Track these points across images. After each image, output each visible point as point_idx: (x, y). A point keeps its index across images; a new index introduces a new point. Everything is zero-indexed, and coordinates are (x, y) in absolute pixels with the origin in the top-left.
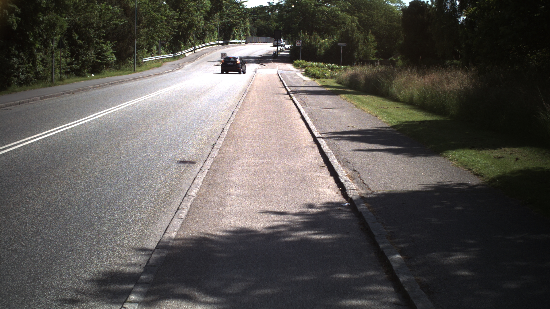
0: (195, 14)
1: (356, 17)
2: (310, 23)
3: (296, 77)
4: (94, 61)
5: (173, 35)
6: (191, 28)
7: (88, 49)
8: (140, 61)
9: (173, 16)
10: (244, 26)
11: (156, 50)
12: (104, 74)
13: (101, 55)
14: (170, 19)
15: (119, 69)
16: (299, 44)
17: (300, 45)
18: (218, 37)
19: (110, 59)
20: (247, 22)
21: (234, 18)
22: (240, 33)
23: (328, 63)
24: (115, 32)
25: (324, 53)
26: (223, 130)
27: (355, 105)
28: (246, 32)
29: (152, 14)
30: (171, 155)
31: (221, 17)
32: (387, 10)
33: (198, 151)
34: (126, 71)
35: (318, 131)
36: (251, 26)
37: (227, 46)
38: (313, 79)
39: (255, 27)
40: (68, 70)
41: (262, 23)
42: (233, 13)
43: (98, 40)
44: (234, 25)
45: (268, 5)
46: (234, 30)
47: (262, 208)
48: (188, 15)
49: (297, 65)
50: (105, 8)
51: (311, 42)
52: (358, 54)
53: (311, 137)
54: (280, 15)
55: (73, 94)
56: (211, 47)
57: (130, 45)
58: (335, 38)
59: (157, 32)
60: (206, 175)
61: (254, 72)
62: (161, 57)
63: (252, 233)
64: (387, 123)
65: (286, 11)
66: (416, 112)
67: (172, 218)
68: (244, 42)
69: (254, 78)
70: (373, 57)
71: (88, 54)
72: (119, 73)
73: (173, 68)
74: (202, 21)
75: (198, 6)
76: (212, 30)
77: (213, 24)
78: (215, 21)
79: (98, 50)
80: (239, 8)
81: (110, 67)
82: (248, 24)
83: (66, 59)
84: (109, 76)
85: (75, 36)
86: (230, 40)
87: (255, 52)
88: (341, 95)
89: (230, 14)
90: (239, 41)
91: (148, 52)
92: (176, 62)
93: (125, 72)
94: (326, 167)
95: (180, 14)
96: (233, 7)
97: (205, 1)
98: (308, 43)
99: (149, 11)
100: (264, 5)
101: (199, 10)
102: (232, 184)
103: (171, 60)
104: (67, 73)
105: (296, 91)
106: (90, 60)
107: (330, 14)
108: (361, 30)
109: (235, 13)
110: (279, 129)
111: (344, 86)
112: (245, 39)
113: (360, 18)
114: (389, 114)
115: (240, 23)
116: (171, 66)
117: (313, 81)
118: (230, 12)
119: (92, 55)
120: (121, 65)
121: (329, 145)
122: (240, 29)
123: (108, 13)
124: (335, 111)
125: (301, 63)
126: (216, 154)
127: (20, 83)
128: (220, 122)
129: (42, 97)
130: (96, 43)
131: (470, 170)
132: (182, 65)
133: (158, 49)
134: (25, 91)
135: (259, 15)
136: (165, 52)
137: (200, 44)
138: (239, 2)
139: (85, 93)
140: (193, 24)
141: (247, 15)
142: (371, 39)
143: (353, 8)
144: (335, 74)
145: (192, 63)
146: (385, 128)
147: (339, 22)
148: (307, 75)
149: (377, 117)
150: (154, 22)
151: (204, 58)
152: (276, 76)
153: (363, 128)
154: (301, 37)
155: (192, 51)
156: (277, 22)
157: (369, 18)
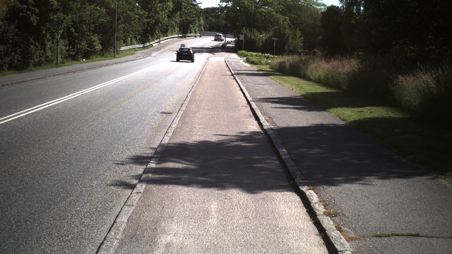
0: (161, 13)
1: (288, 17)
2: (251, 21)
3: (239, 64)
4: (85, 49)
5: (143, 30)
6: (157, 24)
7: (81, 40)
8: (118, 49)
9: (143, 15)
10: (199, 23)
11: (130, 42)
12: (92, 59)
13: (90, 45)
14: (141, 17)
15: (102, 56)
16: (242, 38)
17: (243, 39)
18: (178, 32)
19: (97, 47)
20: (201, 20)
21: (191, 16)
22: (196, 28)
23: (264, 53)
24: (101, 27)
25: (262, 45)
26: (187, 96)
27: (279, 83)
28: (200, 28)
29: (128, 13)
30: (155, 109)
31: (181, 16)
32: (313, 12)
33: (172, 108)
34: (108, 57)
35: (251, 98)
36: (204, 23)
37: (185, 38)
38: (252, 65)
39: (207, 23)
40: (67, 56)
41: (213, 20)
42: (190, 12)
43: (89, 33)
44: (191, 22)
45: (218, 6)
46: (191, 26)
47: (214, 133)
48: (155, 14)
49: (240, 54)
50: (94, 9)
51: (251, 36)
52: (289, 46)
53: (246, 101)
54: (228, 15)
55: (74, 73)
56: (172, 39)
57: (112, 37)
58: (271, 34)
59: (131, 27)
60: (180, 119)
61: (207, 59)
62: (134, 46)
63: (208, 143)
64: (299, 93)
65: (232, 11)
66: (320, 87)
67: (163, 137)
68: (198, 36)
69: (206, 64)
70: (300, 49)
71: (81, 44)
72: (102, 58)
73: (144, 56)
74: (166, 19)
75: (163, 7)
76: (174, 26)
77: (174, 21)
78: (176, 19)
79: (88, 40)
80: (195, 9)
81: (96, 54)
82: (202, 21)
83: (66, 47)
84: (96, 61)
85: (73, 30)
86: (187, 34)
87: (208, 44)
88: (271, 76)
89: (188, 13)
90: (195, 35)
91: (124, 43)
92: (146, 51)
93: (108, 58)
95: (149, 13)
96: (190, 7)
97: (168, 3)
98: (249, 37)
99: (126, 11)
100: (215, 7)
101: (164, 10)
102: (196, 123)
103: (141, 49)
104: (66, 57)
105: (238, 73)
106: (83, 48)
107: (267, 15)
108: (292, 28)
109: (192, 12)
110: (225, 96)
111: (274, 71)
112: (199, 34)
113: (291, 18)
114: (301, 88)
115: (195, 20)
116: (142, 54)
117: (252, 66)
119: (84, 45)
120: (104, 53)
121: (256, 105)
122: (196, 25)
123: (96, 13)
124: (265, 86)
125: (243, 53)
126: (184, 109)
127: (35, 64)
128: (184, 92)
129: (54, 74)
130: (88, 35)
131: (340, 118)
132: (150, 53)
133: (131, 40)
134: (39, 70)
135: (211, 14)
136: (137, 42)
137: (164, 37)
138: (195, 4)
139: (83, 73)
140: (159, 21)
141: (202, 14)
142: (298, 35)
143: (285, 10)
144: (269, 61)
145: (158, 52)
146: (297, 96)
147: (274, 21)
148: (247, 62)
149: (292, 89)
150: (129, 19)
151: (167, 48)
152: (224, 63)
153: (281, 97)
154: (243, 32)
155: (157, 42)
156: (226, 20)
157: (298, 18)
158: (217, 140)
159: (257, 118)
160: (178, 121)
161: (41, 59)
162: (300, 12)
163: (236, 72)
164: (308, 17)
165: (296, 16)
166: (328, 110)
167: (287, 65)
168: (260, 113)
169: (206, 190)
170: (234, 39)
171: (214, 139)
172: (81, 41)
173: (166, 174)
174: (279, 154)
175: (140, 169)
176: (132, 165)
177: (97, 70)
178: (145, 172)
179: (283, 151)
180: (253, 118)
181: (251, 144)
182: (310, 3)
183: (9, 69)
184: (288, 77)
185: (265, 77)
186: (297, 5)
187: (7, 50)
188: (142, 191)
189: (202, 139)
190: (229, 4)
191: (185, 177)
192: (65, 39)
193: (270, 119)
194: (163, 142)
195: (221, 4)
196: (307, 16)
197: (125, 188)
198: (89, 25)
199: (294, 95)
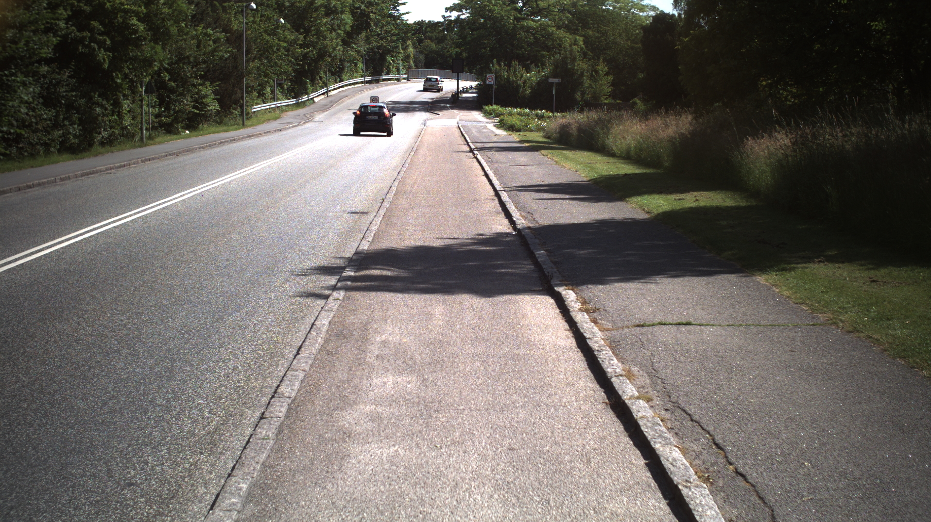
0: (329, 35)
1: (580, 36)
2: (508, 46)
3: (484, 131)
4: (190, 112)
5: (295, 71)
6: (323, 59)
7: (182, 94)
8: (249, 110)
9: (295, 41)
10: (405, 53)
11: (271, 94)
12: (202, 130)
13: (198, 103)
14: (290, 45)
15: (220, 123)
16: (490, 80)
17: (492, 83)
18: (363, 72)
19: (211, 108)
20: (408, 46)
21: (388, 39)
22: (398, 64)
23: (536, 109)
24: (217, 68)
25: (530, 93)
26: (391, 187)
27: (556, 161)
28: (407, 62)
29: (265, 39)
30: (339, 208)
31: (368, 40)
33: (367, 205)
34: (231, 125)
35: (501, 185)
36: (415, 52)
37: (378, 84)
38: (511, 133)
39: (421, 52)
40: (156, 125)
41: (433, 46)
42: (386, 32)
43: (195, 81)
44: (389, 52)
45: (442, 20)
46: (389, 59)
47: (437, 237)
48: (318, 38)
49: (488, 113)
50: (203, 33)
51: (508, 76)
52: (583, 94)
53: (493, 191)
54: (461, 35)
56: (353, 86)
57: (237, 87)
58: (547, 71)
59: (272, 67)
60: (382, 219)
61: (422, 124)
62: (278, 103)
64: (586, 177)
65: (470, 28)
67: (360, 242)
68: (404, 79)
69: (422, 134)
70: (606, 99)
71: (182, 101)
72: (221, 128)
73: (299, 121)
74: (339, 47)
75: (334, 24)
76: (354, 60)
77: (356, 51)
78: (359, 47)
79: (195, 95)
80: (397, 24)
81: (209, 121)
82: (411, 50)
83: (154, 108)
85: (166, 76)
86: (382, 75)
89: (381, 34)
90: (397, 77)
91: (258, 97)
92: (301, 111)
93: (231, 128)
94: (503, 213)
95: (305, 38)
96: (387, 22)
97: (343, 16)
98: (505, 79)
99: (260, 34)
100: (436, 21)
101: (335, 30)
102: (408, 224)
103: (293, 109)
104: (154, 128)
105: (483, 148)
106: (186, 110)
107: (539, 33)
108: (589, 57)
109: (390, 31)
111: (550, 141)
112: (405, 74)
113: (586, 38)
114: (592, 169)
115: (397, 47)
116: (295, 117)
117: (509, 135)
118: (381, 31)
119: (187, 104)
120: (224, 117)
121: (509, 196)
122: (398, 58)
124: (528, 168)
125: (494, 110)
126: (388, 205)
127: (103, 142)
128: (385, 181)
130: (194, 85)
131: (644, 210)
132: (311, 116)
133: (273, 92)
134: (112, 152)
135: (429, 34)
136: (283, 96)
137: (336, 82)
138: (396, 14)
139: (192, 156)
140: (326, 52)
141: (409, 35)
142: (602, 71)
143: (575, 23)
144: (544, 124)
145: (325, 113)
146: (582, 181)
147: (553, 44)
148: (502, 127)
149: (576, 171)
150: (267, 51)
151: (342, 105)
152: (456, 129)
153: (554, 183)
154: (493, 69)
155: (323, 94)
156: (458, 45)
157: (601, 37)
158: (443, 244)
159: (508, 215)
160: (379, 221)
161: (113, 132)
162: (605, 26)
163: (479, 145)
164: (620, 35)
165: (597, 35)
166: (627, 199)
167: (574, 130)
168: (513, 207)
169: (428, 296)
170: (476, 83)
171: (437, 243)
172: (181, 96)
173: (371, 281)
174: (535, 256)
175: (332, 280)
176: (318, 276)
177: (217, 150)
178: (339, 280)
179: (541, 253)
180: (502, 215)
181: (495, 248)
182: (625, 5)
183: (59, 151)
184: (573, 152)
185: (533, 153)
186: (599, 11)
187: (57, 116)
188: (341, 298)
189: (420, 244)
190: (463, 14)
191: (398, 285)
192: (151, 93)
193: (528, 213)
194: (360, 248)
195: (448, 14)
196: (619, 33)
197: (315, 299)
198: (196, 66)
199: (577, 180)
